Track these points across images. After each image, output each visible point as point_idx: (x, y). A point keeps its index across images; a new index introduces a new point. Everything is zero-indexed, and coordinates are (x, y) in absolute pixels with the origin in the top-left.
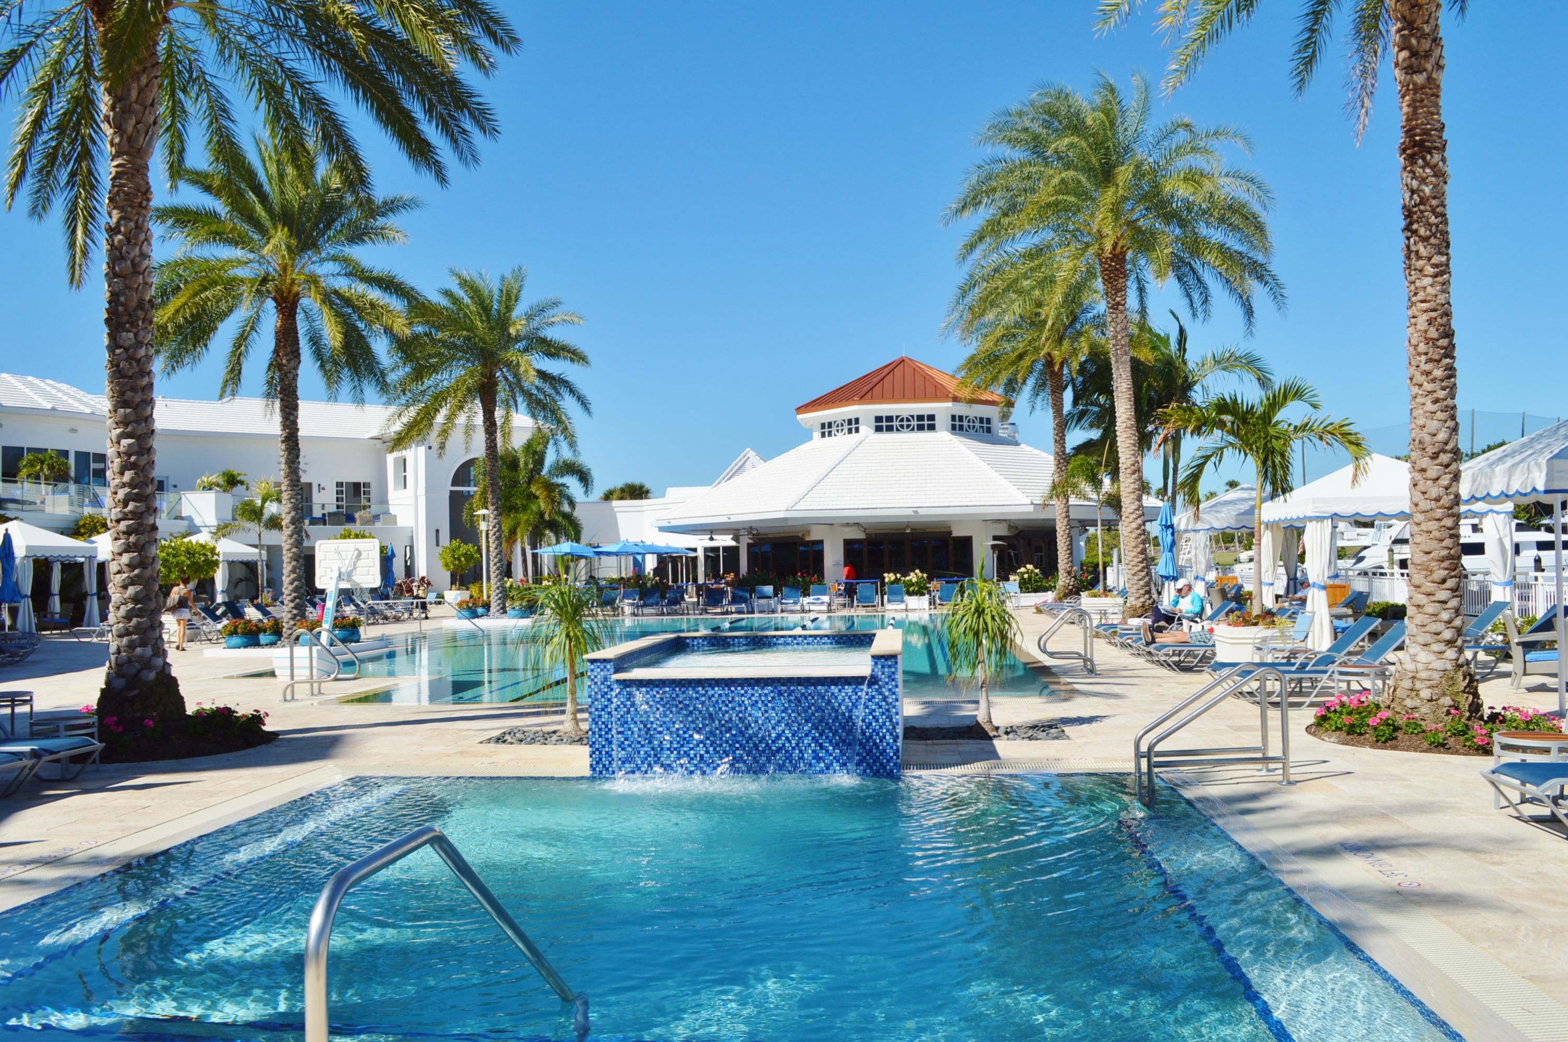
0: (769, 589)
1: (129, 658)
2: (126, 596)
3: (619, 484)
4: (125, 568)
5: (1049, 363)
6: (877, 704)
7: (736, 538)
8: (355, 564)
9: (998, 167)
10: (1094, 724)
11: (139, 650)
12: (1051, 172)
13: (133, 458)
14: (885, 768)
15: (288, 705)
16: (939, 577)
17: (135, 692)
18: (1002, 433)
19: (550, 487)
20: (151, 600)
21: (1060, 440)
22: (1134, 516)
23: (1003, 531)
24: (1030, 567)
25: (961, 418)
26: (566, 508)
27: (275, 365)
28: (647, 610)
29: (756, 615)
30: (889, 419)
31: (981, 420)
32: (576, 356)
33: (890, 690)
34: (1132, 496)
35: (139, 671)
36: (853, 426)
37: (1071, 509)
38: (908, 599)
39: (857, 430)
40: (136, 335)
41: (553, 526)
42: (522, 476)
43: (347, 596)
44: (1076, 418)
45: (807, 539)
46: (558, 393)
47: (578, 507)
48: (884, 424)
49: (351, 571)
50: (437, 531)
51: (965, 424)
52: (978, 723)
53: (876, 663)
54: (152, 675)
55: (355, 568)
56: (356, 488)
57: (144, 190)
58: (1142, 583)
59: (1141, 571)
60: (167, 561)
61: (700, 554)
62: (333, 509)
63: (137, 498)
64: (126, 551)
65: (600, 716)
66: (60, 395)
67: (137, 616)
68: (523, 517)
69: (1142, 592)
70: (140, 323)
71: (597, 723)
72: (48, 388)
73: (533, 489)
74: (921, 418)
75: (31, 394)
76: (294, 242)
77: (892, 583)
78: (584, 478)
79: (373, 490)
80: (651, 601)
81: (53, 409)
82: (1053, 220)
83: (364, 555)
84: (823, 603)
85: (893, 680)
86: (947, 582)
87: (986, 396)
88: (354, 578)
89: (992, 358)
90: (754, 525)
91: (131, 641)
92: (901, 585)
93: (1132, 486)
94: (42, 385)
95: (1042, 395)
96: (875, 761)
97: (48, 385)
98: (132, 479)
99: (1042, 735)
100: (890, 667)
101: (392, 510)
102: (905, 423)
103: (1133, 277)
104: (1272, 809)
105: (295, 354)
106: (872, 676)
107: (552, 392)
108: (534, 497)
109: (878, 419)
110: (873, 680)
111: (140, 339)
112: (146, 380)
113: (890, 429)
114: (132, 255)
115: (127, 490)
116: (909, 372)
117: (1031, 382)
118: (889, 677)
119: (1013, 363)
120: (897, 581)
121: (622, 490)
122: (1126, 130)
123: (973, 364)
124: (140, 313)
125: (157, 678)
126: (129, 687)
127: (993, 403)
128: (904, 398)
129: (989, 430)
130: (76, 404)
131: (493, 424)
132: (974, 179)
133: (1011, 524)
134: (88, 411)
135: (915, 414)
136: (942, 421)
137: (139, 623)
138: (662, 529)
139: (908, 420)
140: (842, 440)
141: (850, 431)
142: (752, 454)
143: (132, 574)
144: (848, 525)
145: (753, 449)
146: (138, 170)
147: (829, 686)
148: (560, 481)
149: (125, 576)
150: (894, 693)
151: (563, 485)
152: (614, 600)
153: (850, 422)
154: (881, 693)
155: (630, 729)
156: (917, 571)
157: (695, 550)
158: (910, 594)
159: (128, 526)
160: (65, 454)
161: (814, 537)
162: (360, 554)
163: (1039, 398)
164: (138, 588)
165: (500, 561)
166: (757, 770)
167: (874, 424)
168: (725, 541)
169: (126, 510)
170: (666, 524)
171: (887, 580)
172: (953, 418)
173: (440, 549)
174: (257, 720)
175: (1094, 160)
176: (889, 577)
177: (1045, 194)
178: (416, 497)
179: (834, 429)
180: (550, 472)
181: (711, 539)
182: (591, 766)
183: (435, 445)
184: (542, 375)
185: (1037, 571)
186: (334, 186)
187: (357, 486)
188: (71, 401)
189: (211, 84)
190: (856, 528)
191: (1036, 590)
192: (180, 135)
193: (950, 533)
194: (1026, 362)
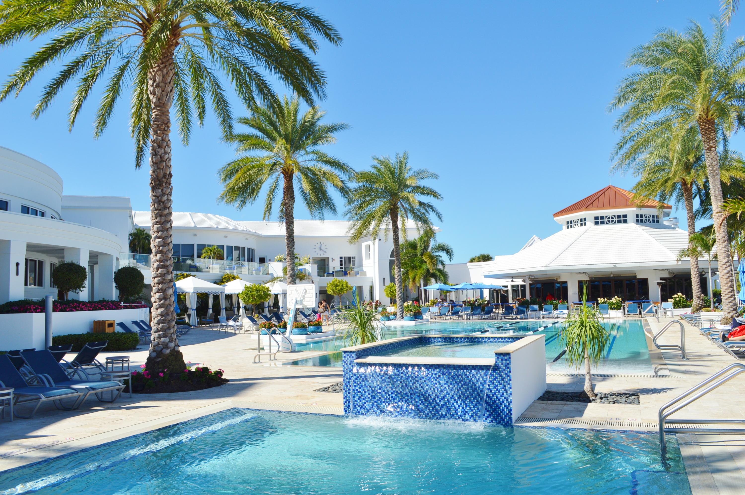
0: (536, 307)
1: (158, 343)
2: (157, 313)
3: (478, 255)
4: (157, 300)
5: (684, 184)
6: (499, 382)
7: (524, 281)
8: (304, 296)
9: (637, 78)
10: (661, 394)
11: (162, 339)
12: (666, 77)
13: (161, 248)
14: (504, 420)
15: (256, 365)
16: (628, 300)
17: (160, 359)
18: (665, 223)
19: (431, 257)
20: (168, 315)
21: (692, 225)
22: (725, 266)
23: (666, 275)
24: (680, 294)
25: (641, 216)
26: (440, 267)
27: (284, 204)
28: (475, 317)
29: (530, 320)
30: (602, 218)
31: (653, 216)
32: (435, 194)
33: (506, 374)
34: (724, 255)
35: (162, 349)
36: (583, 222)
37: (699, 262)
38: (610, 312)
39: (585, 224)
40: (162, 190)
41: (434, 276)
42: (419, 252)
43: (298, 311)
44: (701, 213)
45: (559, 280)
46: (427, 211)
47: (446, 266)
48: (599, 221)
49: (302, 300)
50: (384, 279)
51: (644, 219)
52: (584, 392)
53: (498, 358)
54: (168, 351)
55: (304, 298)
56: (349, 260)
57: (166, 122)
58: (731, 304)
59: (730, 297)
60: (248, 294)
61: (510, 289)
62: (339, 269)
63: (163, 267)
64: (158, 292)
65: (349, 382)
66: (221, 221)
67: (162, 323)
68: (419, 272)
69: (732, 309)
70: (164, 184)
71: (347, 386)
72: (216, 219)
73: (424, 258)
74: (619, 216)
75: (209, 221)
76: (288, 146)
77: (603, 303)
78: (449, 252)
79: (356, 260)
80: (477, 312)
81: (217, 228)
82: (669, 104)
83: (308, 292)
84: (564, 314)
85: (508, 368)
86: (634, 303)
87: (649, 204)
88: (304, 303)
89: (651, 182)
90: (531, 274)
91: (159, 335)
92: (607, 304)
93: (724, 249)
94: (214, 217)
95: (682, 201)
96: (498, 416)
97: (216, 218)
98: (160, 258)
99: (624, 399)
100: (506, 360)
101: (365, 269)
102: (611, 220)
103: (720, 132)
104: (737, 469)
105: (292, 198)
106: (495, 365)
107: (424, 211)
108: (423, 262)
109: (596, 218)
110: (496, 368)
111: (164, 192)
112: (167, 211)
113: (602, 223)
114: (160, 153)
115: (158, 263)
116: (613, 193)
117: (675, 194)
118: (506, 366)
119: (662, 185)
120: (605, 302)
121: (479, 258)
122: (709, 50)
123: (639, 186)
124: (164, 180)
125: (170, 353)
126: (157, 357)
127: (654, 207)
128: (609, 206)
129: (658, 222)
130: (227, 225)
131: (397, 227)
132: (623, 85)
133: (670, 271)
134: (232, 228)
135: (616, 215)
136: (631, 218)
137: (163, 326)
138: (486, 277)
139: (612, 218)
140: (577, 230)
141: (581, 225)
142: (536, 238)
143: (160, 303)
144: (580, 273)
145: (537, 236)
146: (163, 113)
147: (471, 370)
148: (437, 254)
149: (157, 303)
150: (508, 376)
151: (439, 256)
152: (458, 312)
153: (581, 220)
154: (501, 376)
155: (364, 390)
156: (616, 297)
157: (507, 287)
158: (612, 309)
159: (158, 280)
160: (222, 247)
161: (562, 279)
162: (306, 292)
163: (680, 203)
164: (163, 309)
165: (401, 293)
166: (430, 416)
167: (594, 221)
168: (519, 282)
169: (158, 273)
170: (487, 274)
171: (599, 302)
172: (637, 216)
173: (385, 287)
174: (219, 373)
175: (690, 69)
176: (601, 300)
177: (664, 91)
178: (374, 263)
179: (573, 224)
180: (432, 250)
181: (512, 281)
182: (345, 409)
183: (383, 239)
184: (421, 204)
185: (684, 296)
186: (308, 120)
187: (349, 258)
188: (225, 224)
189: (210, 73)
190: (584, 274)
191: (684, 307)
192: (203, 99)
193: (636, 276)
194: (670, 184)
